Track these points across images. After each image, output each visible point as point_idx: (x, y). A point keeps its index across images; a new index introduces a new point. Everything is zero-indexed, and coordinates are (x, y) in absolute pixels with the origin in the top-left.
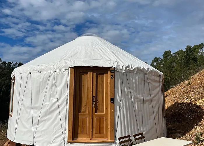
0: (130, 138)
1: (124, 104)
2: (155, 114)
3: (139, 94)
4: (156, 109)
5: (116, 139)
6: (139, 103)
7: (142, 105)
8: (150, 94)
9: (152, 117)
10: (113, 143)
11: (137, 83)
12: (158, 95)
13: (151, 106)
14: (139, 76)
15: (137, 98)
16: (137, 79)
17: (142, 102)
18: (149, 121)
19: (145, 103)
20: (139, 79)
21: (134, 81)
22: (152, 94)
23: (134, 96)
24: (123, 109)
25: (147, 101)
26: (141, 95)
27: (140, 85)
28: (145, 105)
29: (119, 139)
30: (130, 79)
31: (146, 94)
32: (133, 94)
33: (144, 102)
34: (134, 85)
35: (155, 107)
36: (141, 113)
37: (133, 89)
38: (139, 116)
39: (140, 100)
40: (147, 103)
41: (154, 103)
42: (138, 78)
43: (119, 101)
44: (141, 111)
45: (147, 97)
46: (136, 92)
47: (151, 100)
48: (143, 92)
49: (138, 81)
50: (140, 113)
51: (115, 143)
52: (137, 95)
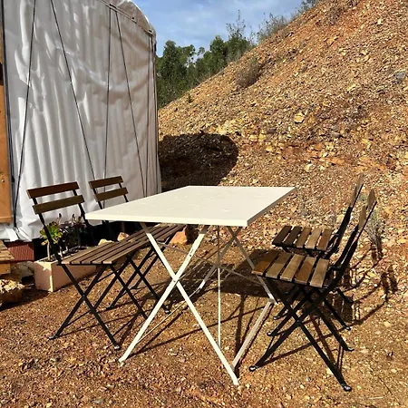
0: (78, 192)
1: (44, 94)
2: (139, 138)
3: (94, 70)
4: (141, 127)
5: (17, 213)
6: (96, 97)
7: (103, 106)
8: (125, 77)
9: (132, 147)
10: (9, 224)
11: (88, 29)
12: (146, 87)
13: (128, 112)
14: (92, 7)
15: (89, 81)
16: (87, 14)
17: (103, 96)
18: (125, 158)
19: (113, 103)
20: (94, 16)
21: (75, 17)
22: (131, 80)
23: (79, 71)
24: (41, 109)
25: (119, 96)
26: (99, 75)
27: (96, 39)
28: (112, 107)
29: (34, 194)
30: (62, 9)
31: (114, 75)
32: (73, 64)
33: (109, 97)
34: (77, 33)
35: (139, 119)
36: (100, 130)
37: (73, 48)
38: (94, 138)
39: (98, 90)
40: (119, 101)
41: (137, 107)
42: (91, 11)
43: (22, 77)
44: (102, 125)
45: (119, 83)
46: (84, 59)
47: (129, 97)
48: (106, 65)
49: (88, 21)
50: (98, 129)
51: (15, 225)
52: (86, 70)
